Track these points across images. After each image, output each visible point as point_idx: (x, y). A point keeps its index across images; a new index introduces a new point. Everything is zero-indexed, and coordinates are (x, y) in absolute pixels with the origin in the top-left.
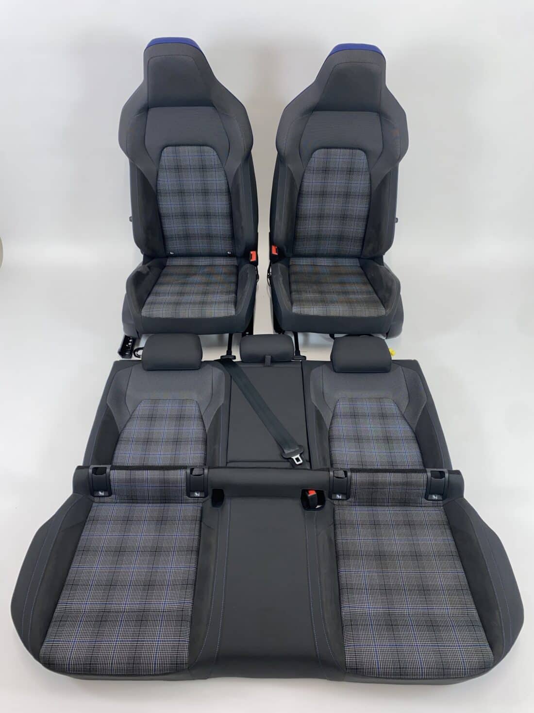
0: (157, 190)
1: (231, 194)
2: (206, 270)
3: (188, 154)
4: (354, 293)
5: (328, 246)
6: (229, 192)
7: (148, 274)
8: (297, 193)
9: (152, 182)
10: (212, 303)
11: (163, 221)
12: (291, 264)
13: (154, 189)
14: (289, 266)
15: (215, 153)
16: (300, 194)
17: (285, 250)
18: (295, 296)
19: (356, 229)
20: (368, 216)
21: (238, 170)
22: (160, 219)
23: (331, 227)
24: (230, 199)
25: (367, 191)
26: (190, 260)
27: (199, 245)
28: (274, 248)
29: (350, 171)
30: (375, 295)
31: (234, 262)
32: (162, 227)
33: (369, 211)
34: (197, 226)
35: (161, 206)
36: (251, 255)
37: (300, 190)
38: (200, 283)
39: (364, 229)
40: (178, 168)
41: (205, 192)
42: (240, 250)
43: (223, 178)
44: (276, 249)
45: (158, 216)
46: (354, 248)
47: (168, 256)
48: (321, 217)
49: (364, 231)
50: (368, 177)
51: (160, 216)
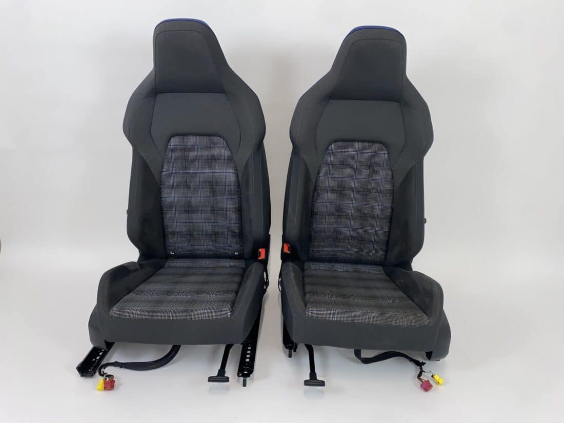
0: (161, 181)
1: (240, 186)
2: (208, 271)
3: (197, 144)
4: (383, 298)
5: (348, 250)
6: (239, 185)
7: (136, 270)
8: (312, 188)
9: (155, 172)
10: (203, 302)
11: (164, 216)
12: (305, 268)
13: (157, 179)
14: (303, 270)
15: (226, 144)
16: (315, 189)
18: (309, 297)
19: (378, 230)
20: (391, 216)
21: (248, 159)
22: (162, 214)
23: (350, 228)
24: (240, 193)
25: (389, 188)
26: (192, 261)
27: (204, 245)
28: (286, 247)
29: (370, 166)
30: (410, 302)
31: (241, 264)
32: (163, 222)
33: (392, 210)
34: (202, 222)
35: (163, 199)
36: (260, 253)
37: (315, 185)
38: (196, 283)
39: (388, 230)
40: (185, 159)
41: (213, 185)
42: (248, 249)
43: (233, 170)
44: (289, 248)
45: (160, 211)
46: (377, 253)
47: (168, 257)
48: (339, 215)
49: (387, 233)
50: (389, 173)
51: (162, 210)
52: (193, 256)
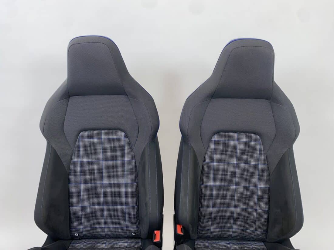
0: (69, 169)
1: (138, 172)
3: (102, 138)
5: (232, 228)
6: (136, 171)
8: (200, 173)
11: (71, 200)
12: (196, 247)
13: (68, 171)
15: (126, 136)
16: (203, 172)
17: (191, 229)
19: (259, 209)
20: (269, 196)
21: (145, 148)
22: (69, 198)
23: (234, 207)
24: (137, 178)
25: (265, 171)
27: (104, 227)
28: (179, 228)
29: (248, 153)
31: (137, 244)
32: (69, 207)
33: (270, 191)
34: (104, 205)
35: (71, 185)
36: (155, 235)
37: (202, 170)
39: (267, 209)
40: (91, 150)
41: (114, 172)
42: (144, 230)
43: (132, 158)
44: (182, 228)
45: (67, 196)
46: (258, 230)
47: (73, 238)
48: (224, 197)
49: (267, 212)
50: (264, 158)
51: (69, 195)
52: (95, 237)
